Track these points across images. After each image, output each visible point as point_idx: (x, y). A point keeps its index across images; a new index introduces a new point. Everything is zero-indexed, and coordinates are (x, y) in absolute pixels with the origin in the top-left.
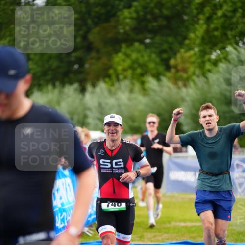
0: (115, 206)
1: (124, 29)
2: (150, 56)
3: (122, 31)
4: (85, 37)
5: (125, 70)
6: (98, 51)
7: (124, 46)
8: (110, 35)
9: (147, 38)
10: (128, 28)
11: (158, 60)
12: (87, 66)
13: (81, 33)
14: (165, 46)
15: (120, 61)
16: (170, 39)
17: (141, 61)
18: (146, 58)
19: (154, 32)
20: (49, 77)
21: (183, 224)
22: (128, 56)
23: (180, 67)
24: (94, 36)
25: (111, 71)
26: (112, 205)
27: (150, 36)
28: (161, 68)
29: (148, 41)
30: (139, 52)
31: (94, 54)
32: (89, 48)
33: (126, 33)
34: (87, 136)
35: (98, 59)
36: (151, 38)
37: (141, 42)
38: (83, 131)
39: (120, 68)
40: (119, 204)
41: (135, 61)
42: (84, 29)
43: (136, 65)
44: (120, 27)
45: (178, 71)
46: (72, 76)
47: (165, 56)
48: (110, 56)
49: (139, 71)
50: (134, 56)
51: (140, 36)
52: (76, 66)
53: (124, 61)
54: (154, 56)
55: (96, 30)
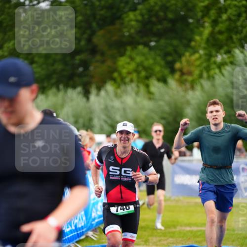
0: (124, 210)
1: (128, 31)
2: (155, 59)
3: (127, 34)
4: (89, 40)
5: (129, 73)
6: (103, 54)
7: (129, 48)
8: (115, 38)
9: (151, 41)
10: (132, 31)
11: (163, 63)
12: (91, 68)
13: (85, 36)
14: (170, 49)
15: (125, 64)
16: (175, 42)
17: (146, 63)
18: (151, 61)
19: (159, 35)
20: (54, 81)
21: (188, 229)
22: (132, 59)
23: (185, 70)
24: (99, 39)
25: (116, 75)
26: (121, 209)
27: (155, 39)
28: (166, 72)
29: (153, 44)
30: (144, 55)
31: (98, 57)
32: (94, 51)
33: (130, 36)
34: (92, 139)
35: (103, 62)
36: (156, 41)
37: (146, 45)
38: (88, 135)
39: (124, 71)
40: (128, 208)
41: (140, 64)
42: (88, 32)
43: (140, 68)
44: (125, 30)
45: (183, 74)
46: (76, 79)
47: (170, 58)
48: (114, 59)
49: (143, 74)
50: (139, 59)
51: (145, 39)
52: (81, 69)
53: (129, 63)
54: (159, 59)
55: (100, 33)
